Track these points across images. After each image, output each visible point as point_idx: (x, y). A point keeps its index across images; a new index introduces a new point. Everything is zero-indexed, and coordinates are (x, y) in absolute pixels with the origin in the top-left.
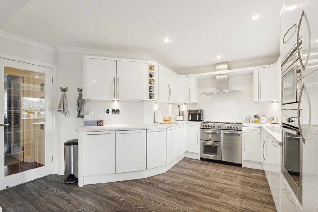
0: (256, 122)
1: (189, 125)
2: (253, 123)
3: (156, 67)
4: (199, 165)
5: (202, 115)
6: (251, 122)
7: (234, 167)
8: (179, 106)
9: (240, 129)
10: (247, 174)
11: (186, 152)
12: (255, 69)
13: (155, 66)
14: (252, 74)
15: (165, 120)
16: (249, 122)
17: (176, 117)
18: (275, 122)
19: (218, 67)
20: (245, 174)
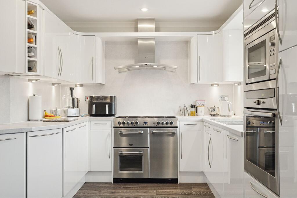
0: (193, 114)
1: (92, 123)
2: (189, 116)
3: (39, 11)
4: (116, 191)
5: (113, 105)
6: (186, 114)
7: (167, 184)
8: (72, 89)
9: (176, 126)
10: (187, 191)
11: (89, 172)
12: (192, 35)
13: (38, 7)
14: (187, 43)
15: (46, 116)
16: (185, 115)
17: (65, 109)
18: (215, 114)
19: (140, 26)
20: (184, 191)
